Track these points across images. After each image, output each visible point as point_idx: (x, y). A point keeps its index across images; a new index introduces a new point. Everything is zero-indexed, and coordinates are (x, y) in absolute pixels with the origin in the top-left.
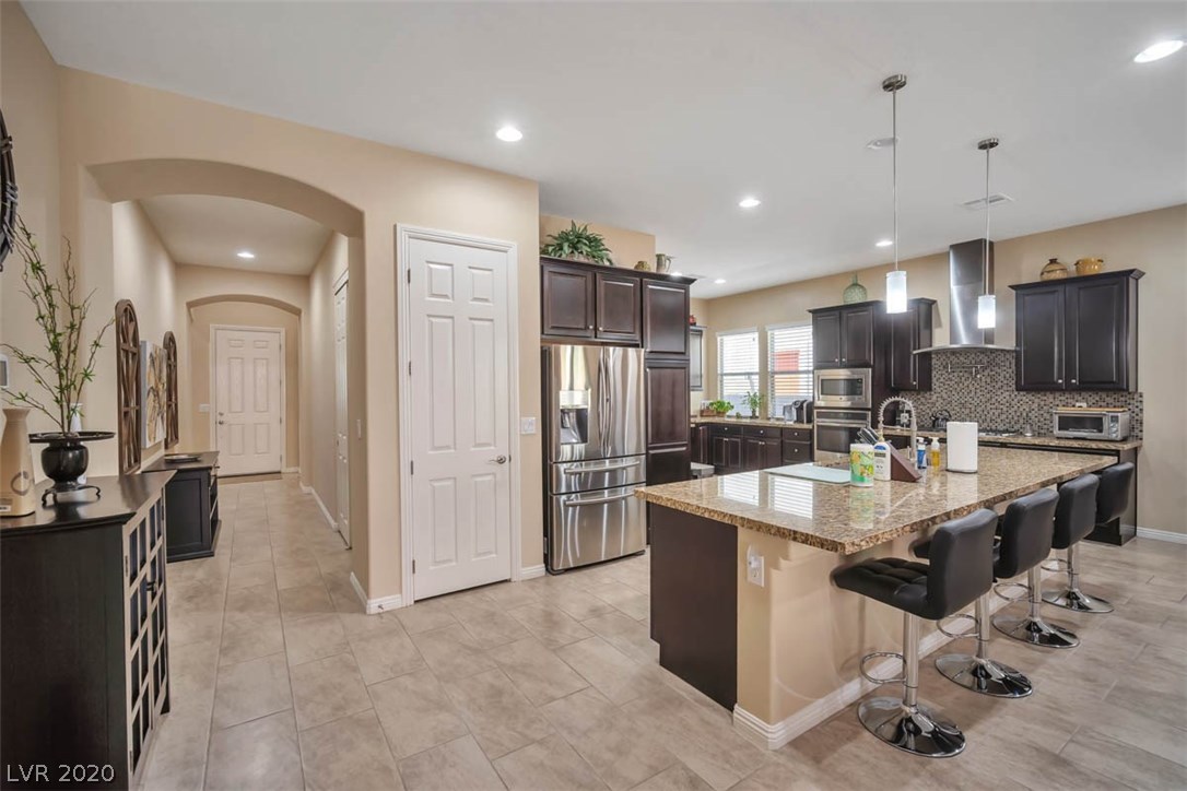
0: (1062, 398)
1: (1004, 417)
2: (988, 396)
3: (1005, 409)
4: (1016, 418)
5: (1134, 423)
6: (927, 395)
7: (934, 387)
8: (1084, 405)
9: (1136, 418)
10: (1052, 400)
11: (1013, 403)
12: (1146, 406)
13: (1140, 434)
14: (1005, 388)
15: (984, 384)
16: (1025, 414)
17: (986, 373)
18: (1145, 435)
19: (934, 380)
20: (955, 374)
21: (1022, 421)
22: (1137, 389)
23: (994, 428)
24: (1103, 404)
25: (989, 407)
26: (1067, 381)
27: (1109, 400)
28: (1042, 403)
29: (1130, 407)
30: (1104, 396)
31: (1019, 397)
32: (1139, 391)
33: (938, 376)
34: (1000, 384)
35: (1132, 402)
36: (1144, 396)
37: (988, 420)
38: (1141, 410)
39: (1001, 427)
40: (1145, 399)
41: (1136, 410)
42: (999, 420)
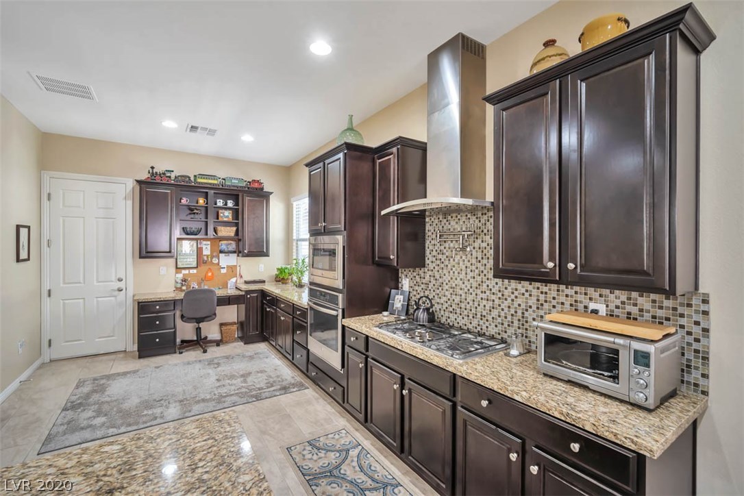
1: (496, 313)
2: (479, 279)
4: (510, 318)
5: (691, 356)
6: (421, 272)
7: (427, 262)
8: (602, 309)
9: (695, 346)
10: (554, 294)
11: (506, 293)
12: (716, 322)
13: (701, 382)
15: (474, 261)
16: (520, 313)
18: (713, 385)
19: (428, 252)
20: (447, 244)
21: (517, 323)
22: (696, 288)
23: (484, 329)
24: (633, 311)
25: (479, 296)
26: (562, 266)
28: (542, 297)
29: (683, 321)
30: (634, 294)
32: (701, 290)
33: (431, 248)
35: (686, 311)
36: (711, 300)
37: (479, 316)
38: (706, 330)
39: (492, 330)
40: (713, 307)
41: (697, 330)
42: (490, 319)
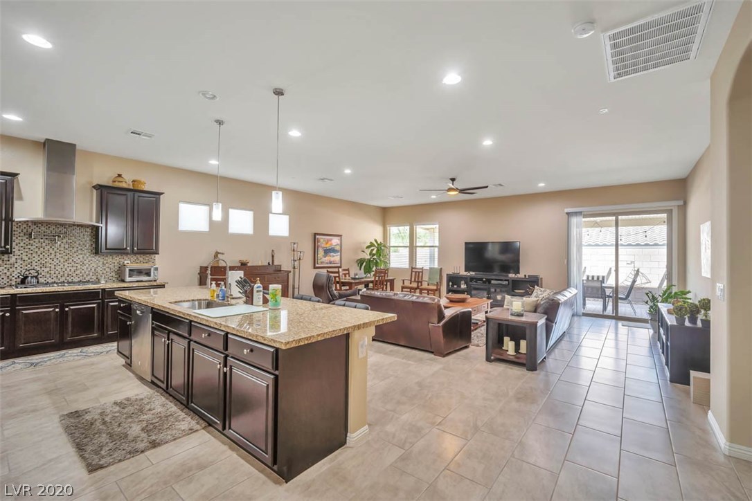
0: (117, 258)
1: (78, 272)
2: (66, 257)
3: (79, 267)
4: (87, 273)
7: (14, 250)
8: (129, 262)
10: (110, 260)
11: (85, 262)
14: (80, 252)
15: (63, 249)
16: (93, 270)
17: (64, 241)
20: (37, 240)
21: (91, 274)
23: (70, 280)
24: (138, 261)
25: (66, 265)
27: (141, 259)
28: (105, 262)
30: (139, 257)
31: (90, 258)
33: (17, 241)
34: (76, 249)
37: (66, 275)
39: (76, 280)
42: (74, 275)
